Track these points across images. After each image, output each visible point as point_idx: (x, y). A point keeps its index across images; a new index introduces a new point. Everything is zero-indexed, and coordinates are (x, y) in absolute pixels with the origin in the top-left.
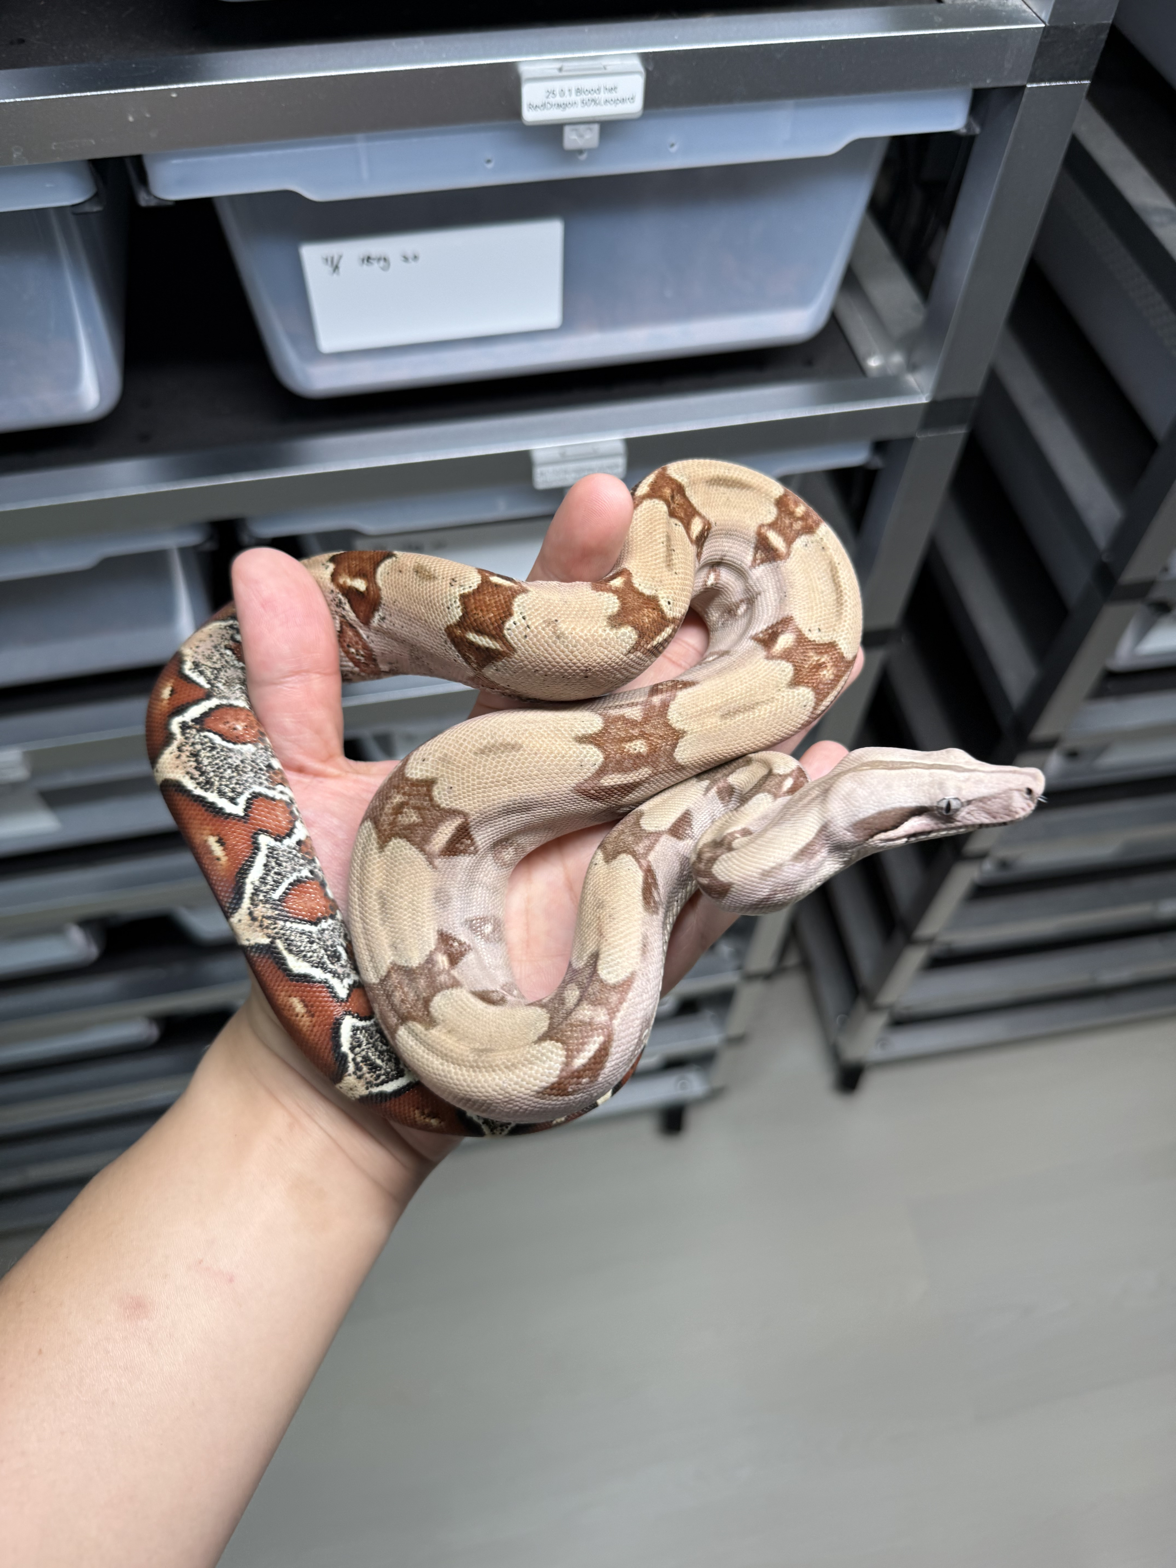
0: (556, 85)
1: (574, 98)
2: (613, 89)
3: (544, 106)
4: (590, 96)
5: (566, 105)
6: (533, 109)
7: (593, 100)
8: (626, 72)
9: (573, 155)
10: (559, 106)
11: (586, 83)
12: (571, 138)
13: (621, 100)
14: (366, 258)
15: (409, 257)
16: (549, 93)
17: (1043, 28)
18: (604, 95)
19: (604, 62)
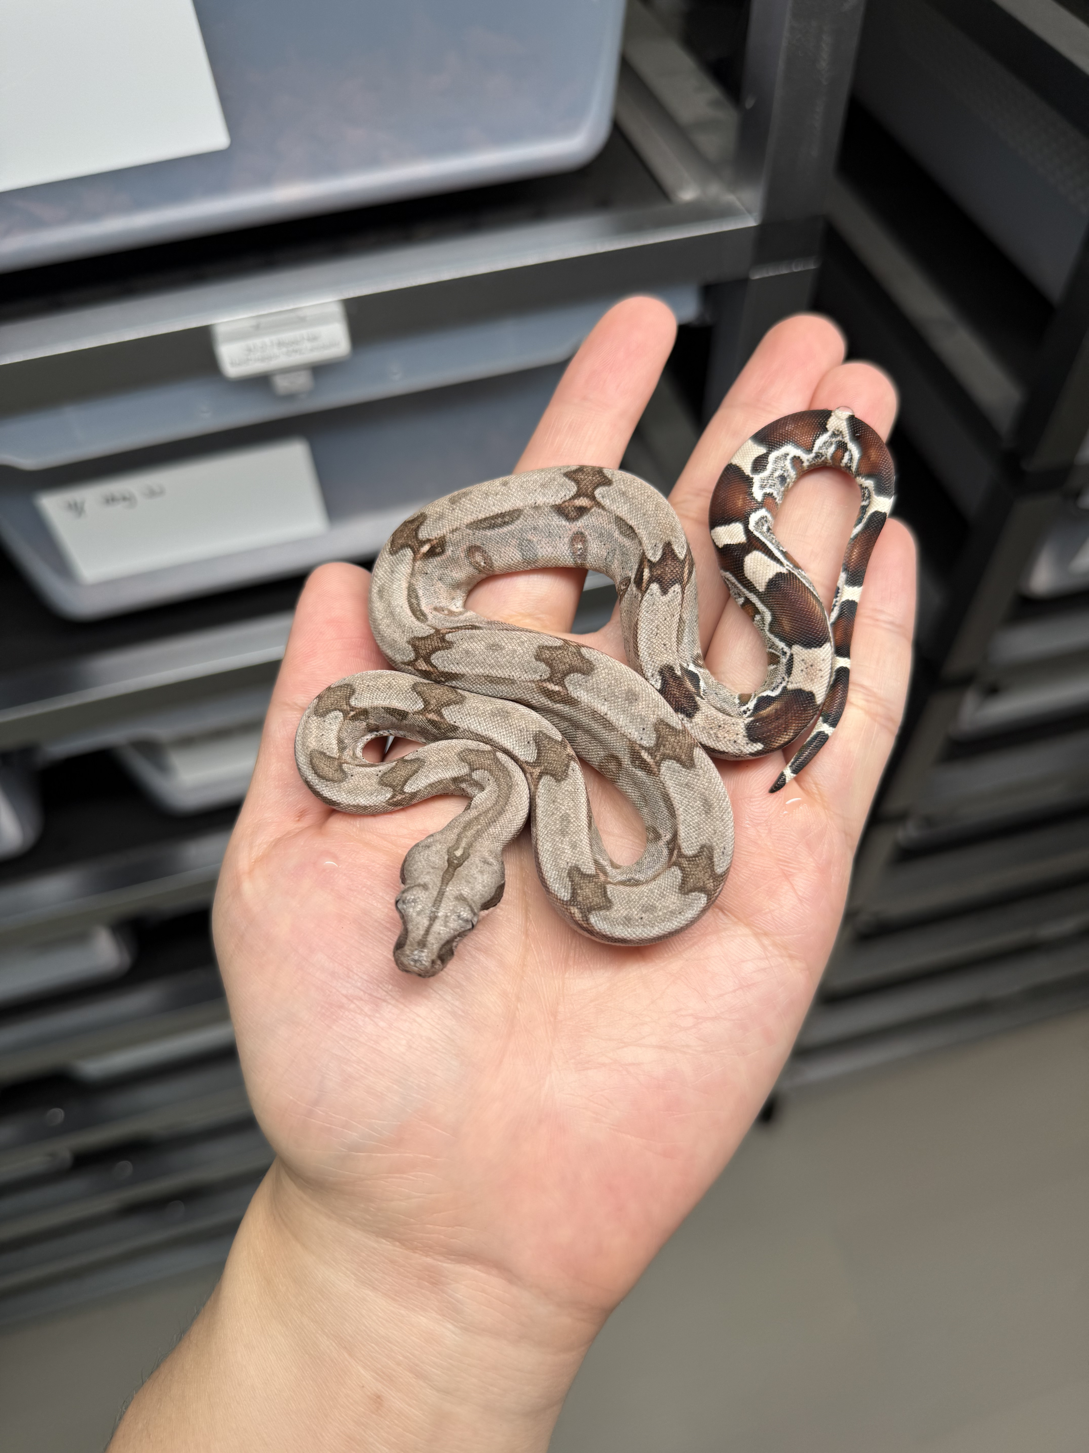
0: (254, 342)
1: (276, 351)
2: (314, 338)
3: (244, 362)
4: (291, 349)
5: (270, 358)
6: (233, 364)
7: (296, 351)
8: (323, 320)
9: (290, 397)
10: (263, 360)
11: (287, 336)
12: (282, 384)
13: (325, 347)
14: (111, 500)
15: (152, 493)
16: (249, 350)
17: (755, 226)
18: (305, 345)
19: (302, 314)
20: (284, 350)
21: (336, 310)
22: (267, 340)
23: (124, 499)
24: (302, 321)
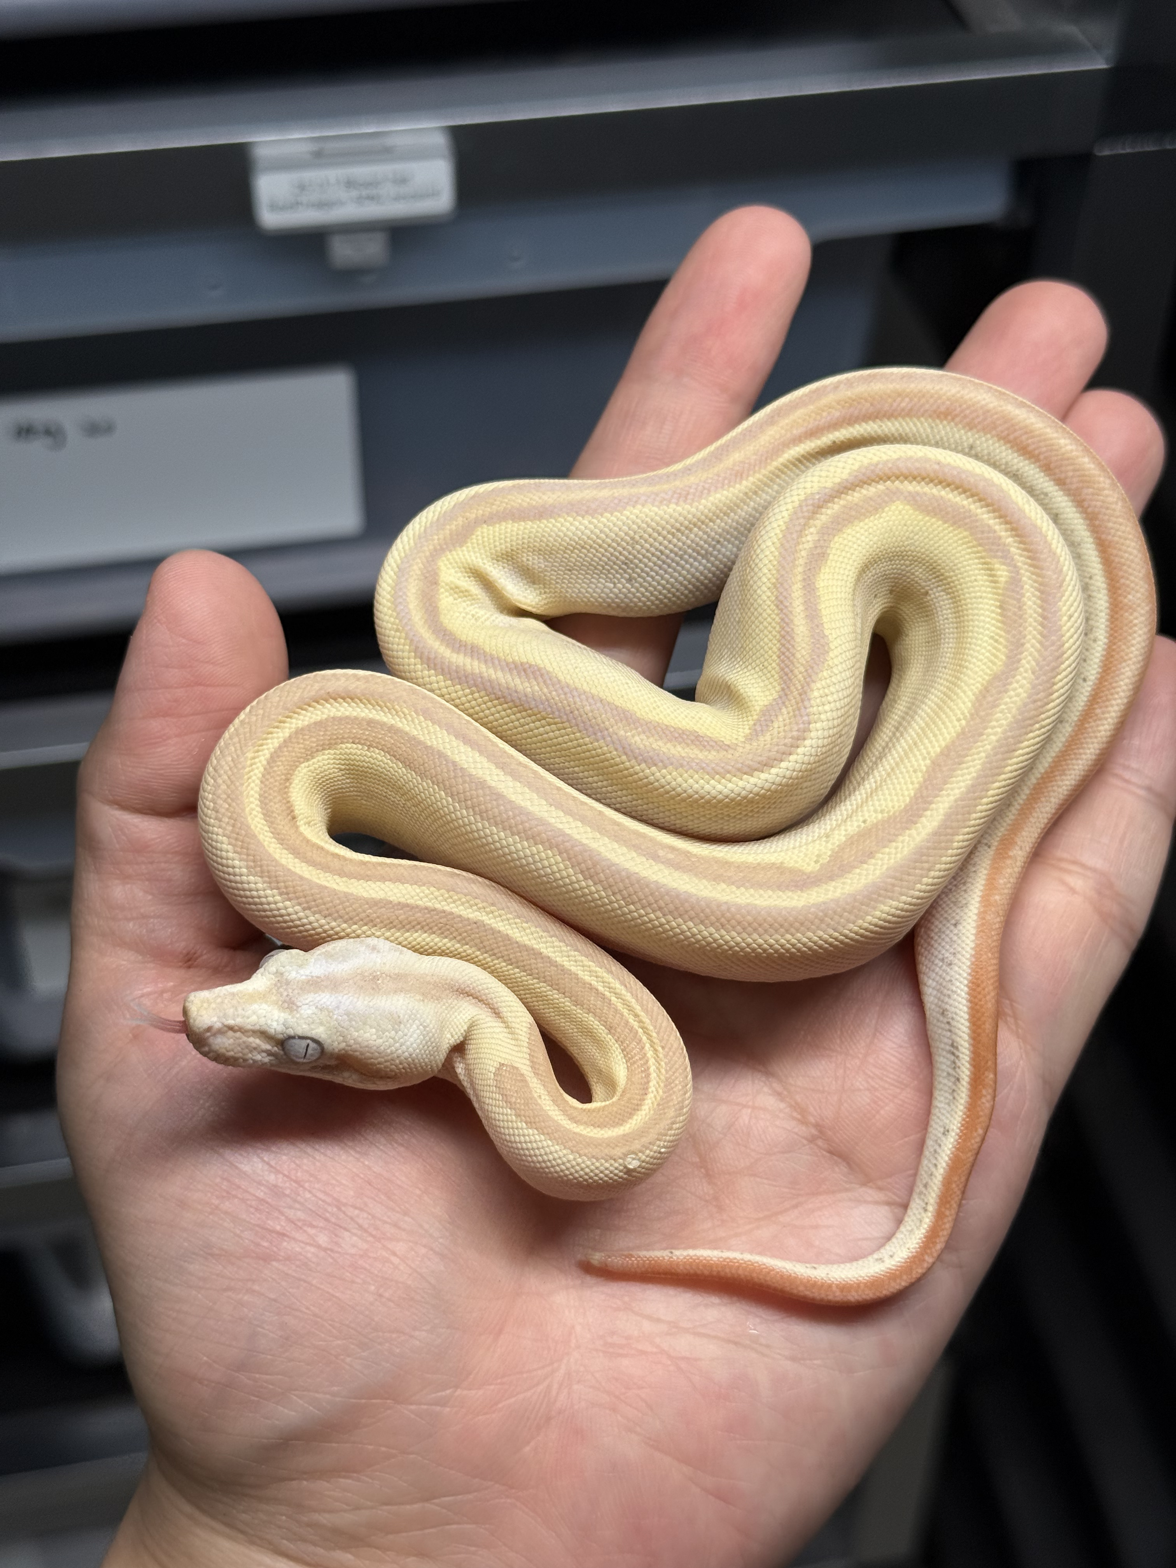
0: (310, 176)
1: (341, 194)
2: (402, 181)
3: (292, 207)
4: (364, 193)
5: (331, 204)
6: (274, 207)
7: (371, 198)
8: (421, 155)
9: (349, 276)
10: (321, 205)
11: (362, 171)
12: (342, 252)
13: (416, 195)
14: (25, 432)
15: (94, 429)
16: (302, 187)
17: (1105, 70)
18: (389, 190)
19: (389, 141)
20: (354, 193)
21: (440, 143)
22: (333, 174)
23: (48, 432)
24: (387, 153)
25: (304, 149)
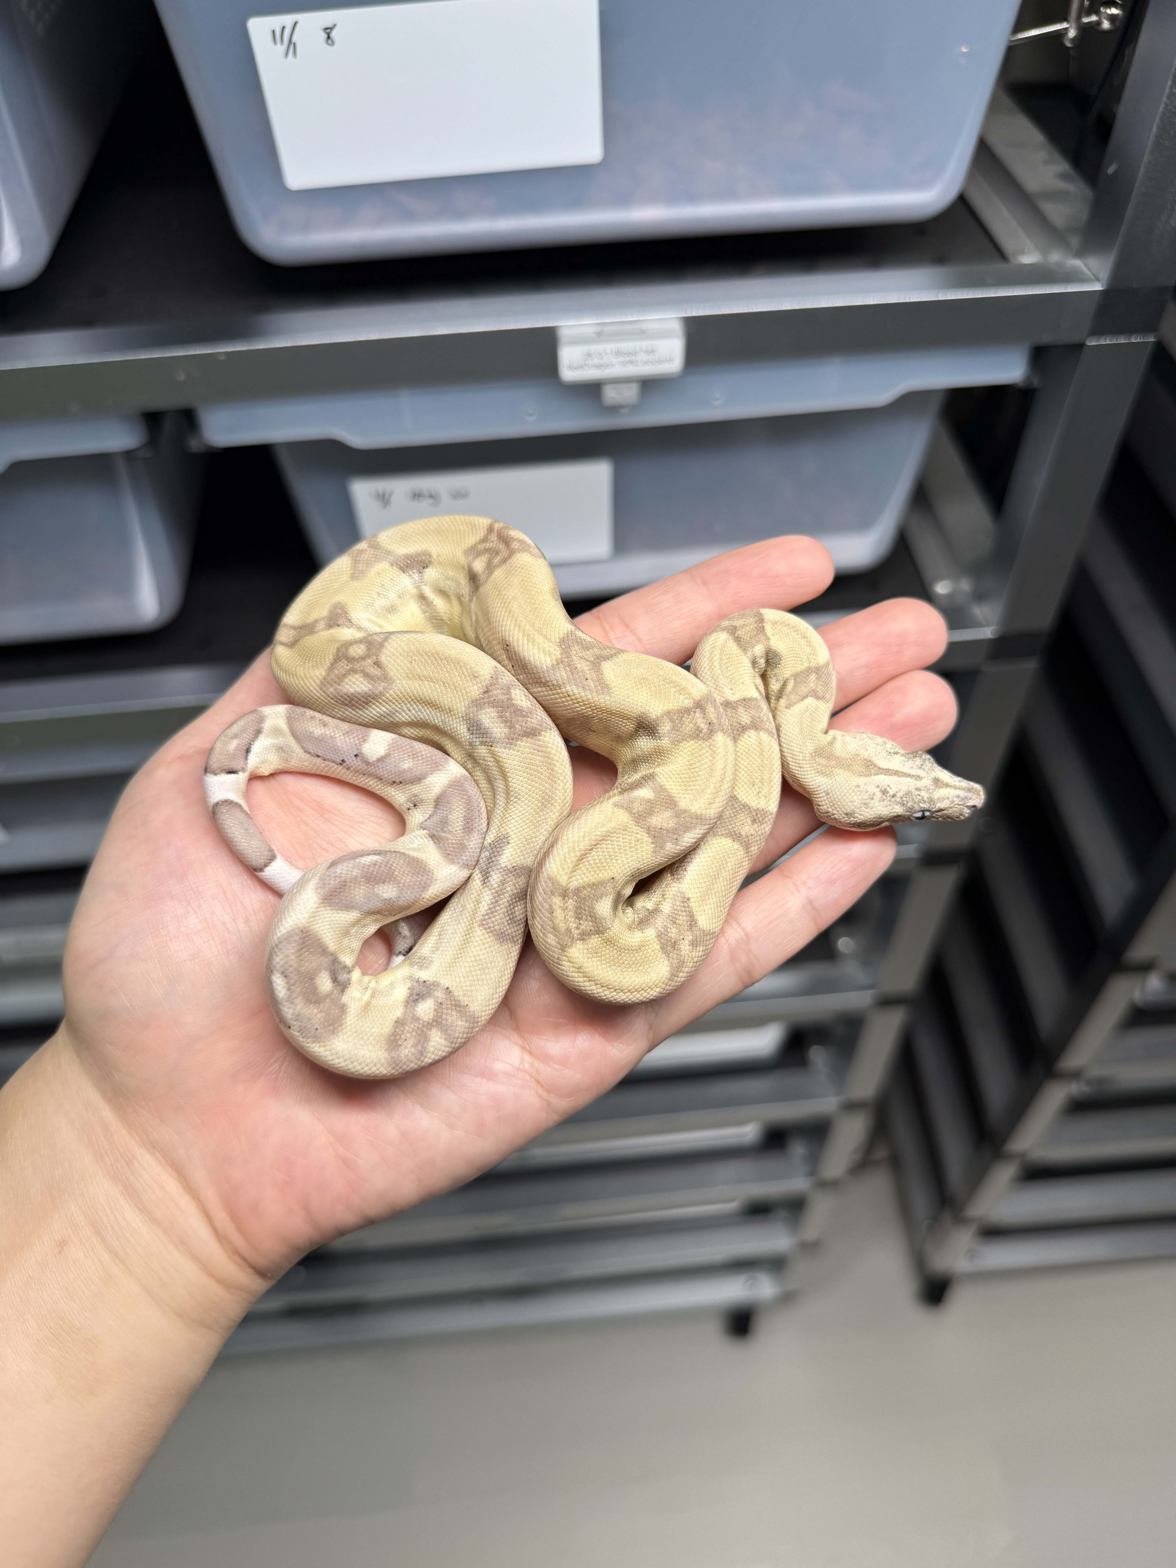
0: (594, 348)
1: (613, 360)
2: (652, 352)
3: (581, 367)
4: (627, 359)
5: (606, 366)
6: (570, 367)
7: (632, 362)
8: (664, 335)
9: (614, 409)
10: (599, 366)
11: (627, 346)
12: (611, 395)
13: (660, 362)
14: (417, 496)
15: (458, 495)
16: (589, 355)
17: (1101, 290)
18: (642, 357)
19: (644, 326)
20: (621, 359)
21: (677, 327)
22: (609, 347)
23: (431, 496)
24: (642, 334)
25: (591, 330)
